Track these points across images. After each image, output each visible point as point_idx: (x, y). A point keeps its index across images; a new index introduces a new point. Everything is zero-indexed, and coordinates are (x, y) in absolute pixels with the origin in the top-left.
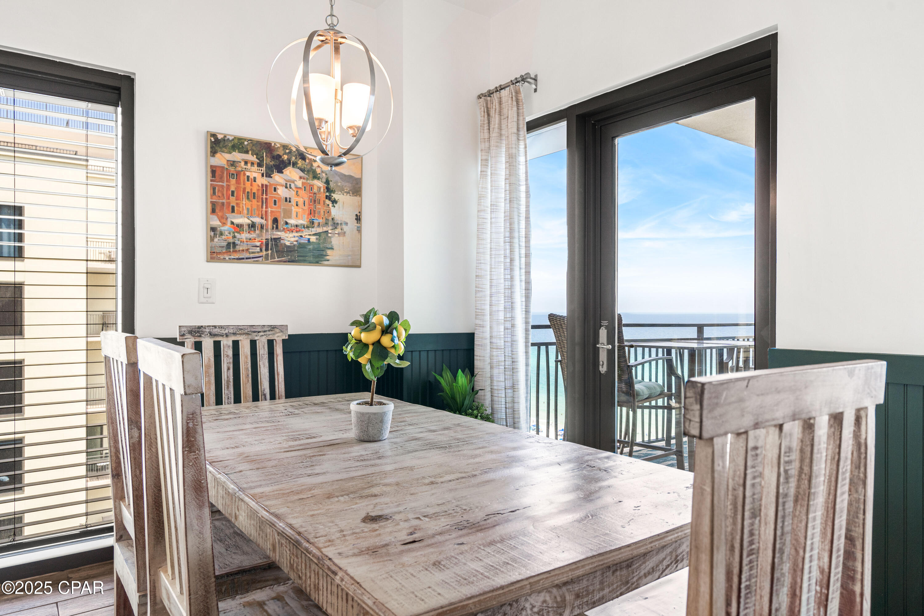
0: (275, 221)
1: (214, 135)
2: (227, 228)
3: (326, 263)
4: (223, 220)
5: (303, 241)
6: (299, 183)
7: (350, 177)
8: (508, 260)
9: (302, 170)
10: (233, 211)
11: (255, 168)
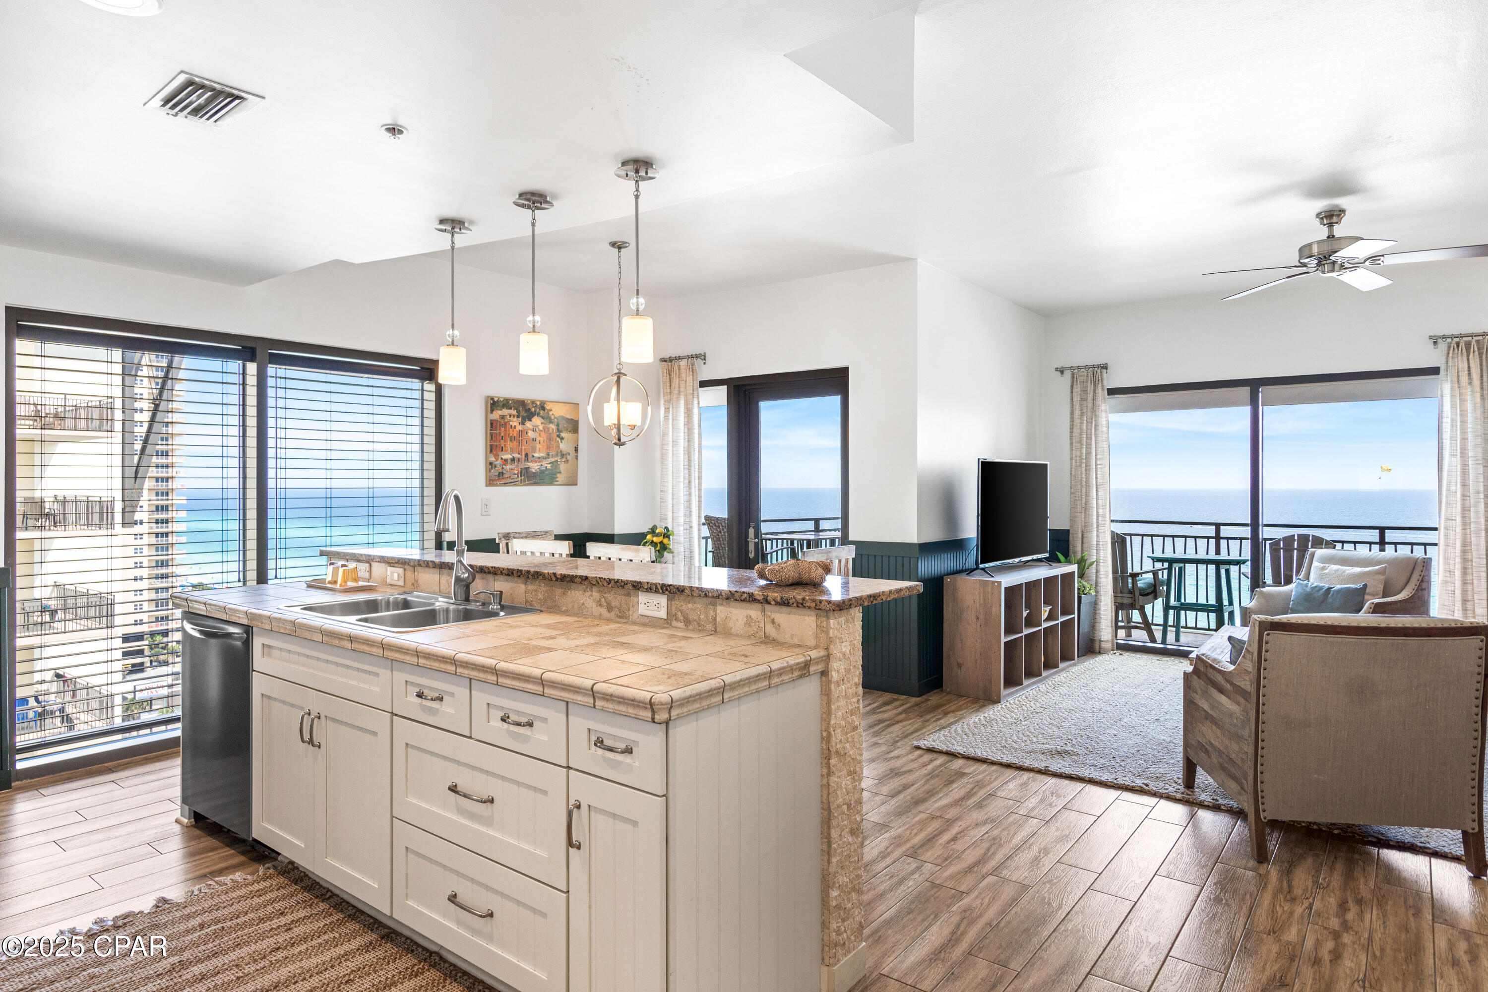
0: (527, 455)
1: (492, 399)
2: (499, 462)
3: (556, 483)
4: (496, 457)
5: (543, 468)
6: (541, 427)
7: (572, 420)
8: (687, 481)
9: (543, 418)
10: (502, 450)
11: (516, 419)
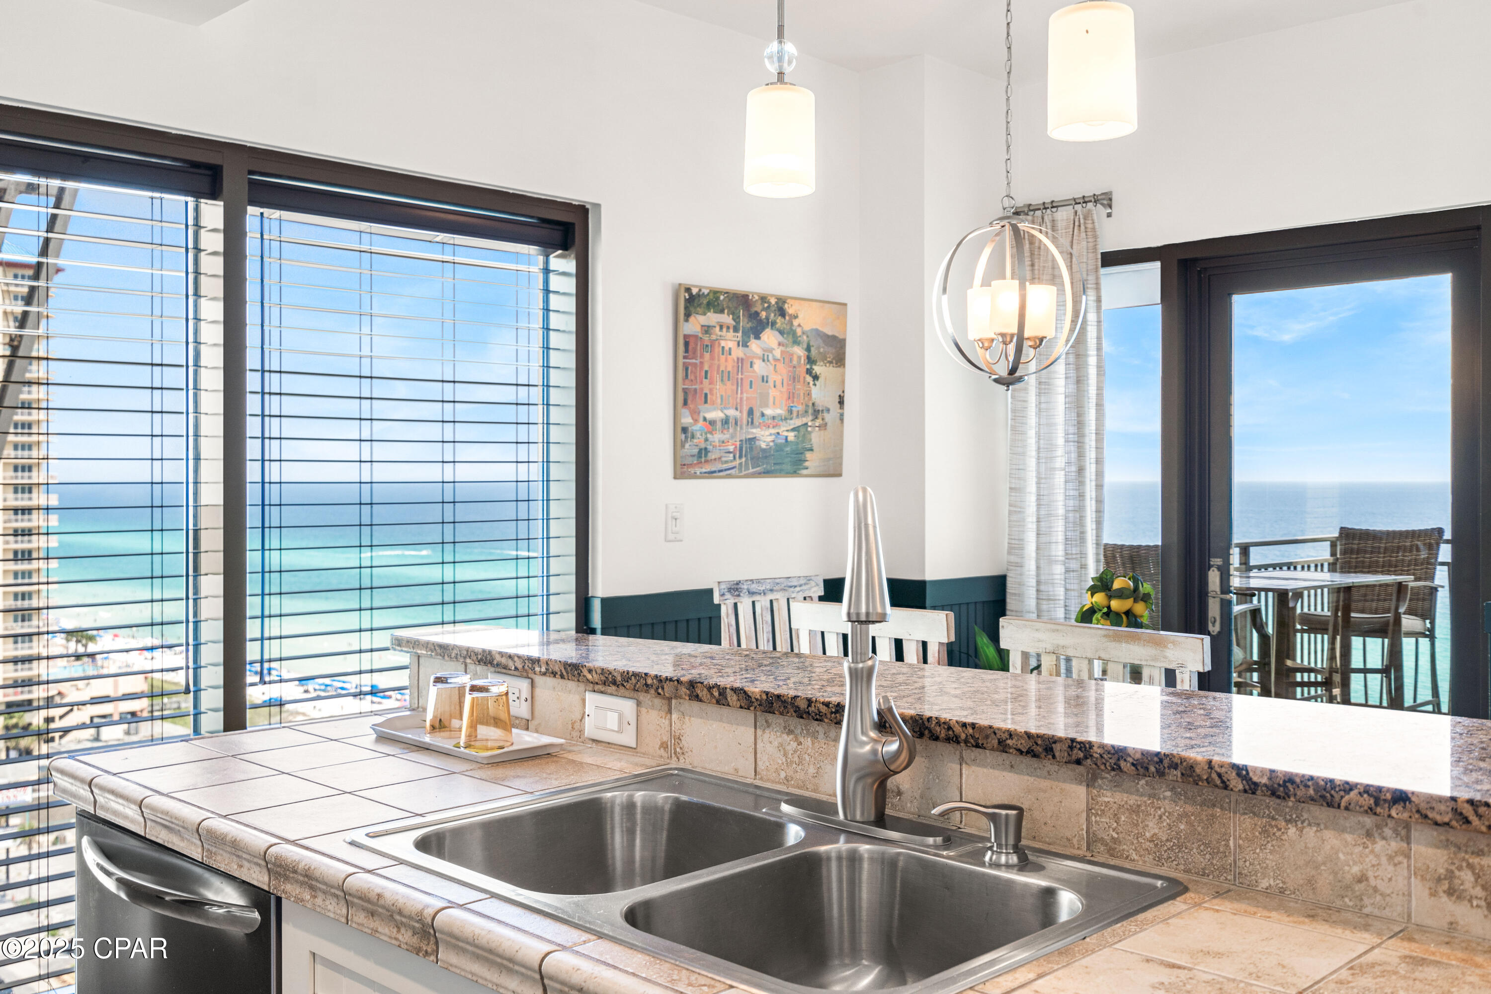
0: (751, 412)
1: (688, 290)
2: (698, 427)
3: (805, 472)
4: (695, 414)
5: (781, 441)
6: (778, 353)
7: (834, 337)
9: (781, 332)
10: (706, 402)
11: (731, 333)
